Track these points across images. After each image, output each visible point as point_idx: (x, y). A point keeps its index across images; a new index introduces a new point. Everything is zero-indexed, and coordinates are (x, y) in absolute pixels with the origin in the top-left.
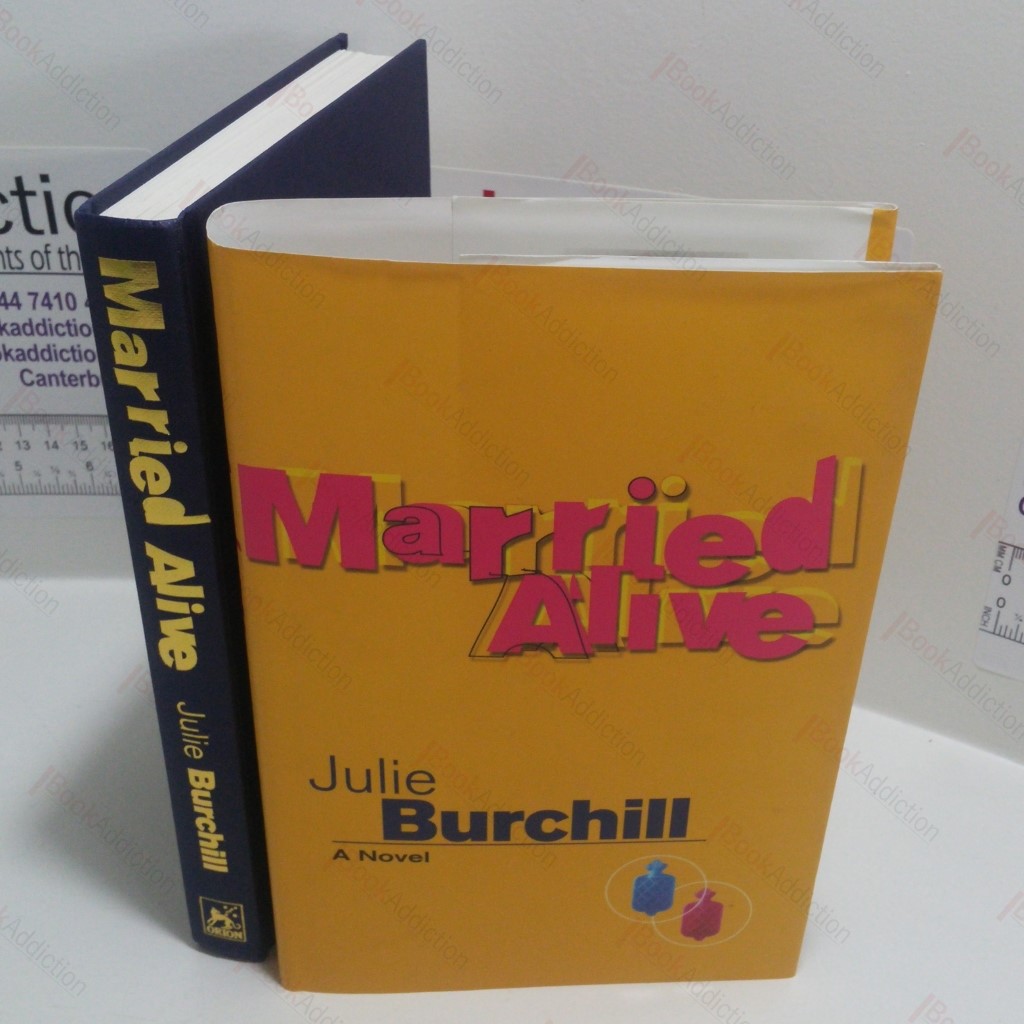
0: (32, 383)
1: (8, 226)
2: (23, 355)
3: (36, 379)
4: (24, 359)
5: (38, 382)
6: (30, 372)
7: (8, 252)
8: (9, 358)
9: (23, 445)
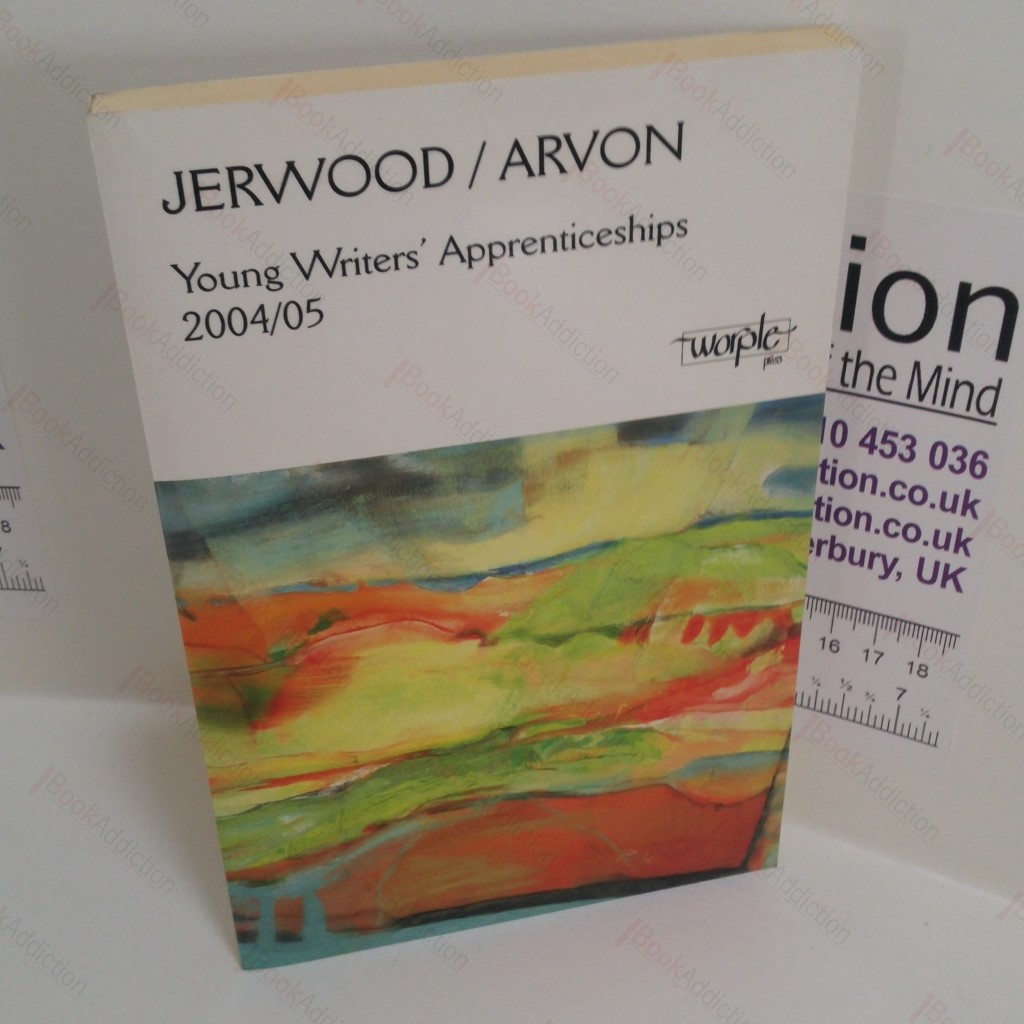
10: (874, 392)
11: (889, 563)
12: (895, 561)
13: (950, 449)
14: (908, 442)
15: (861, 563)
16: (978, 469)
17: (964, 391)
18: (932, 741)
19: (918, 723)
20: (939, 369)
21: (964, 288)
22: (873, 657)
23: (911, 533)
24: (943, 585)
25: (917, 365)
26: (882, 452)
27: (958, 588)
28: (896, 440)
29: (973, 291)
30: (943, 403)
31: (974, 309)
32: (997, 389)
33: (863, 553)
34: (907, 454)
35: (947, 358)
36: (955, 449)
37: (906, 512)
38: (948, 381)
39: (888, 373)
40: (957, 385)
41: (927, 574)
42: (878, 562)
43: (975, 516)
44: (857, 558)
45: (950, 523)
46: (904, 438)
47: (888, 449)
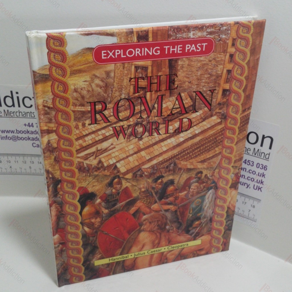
0: (35, 146)
1: (31, 106)
2: (33, 139)
3: (36, 146)
4: (34, 140)
5: (37, 146)
6: (35, 144)
7: (31, 113)
8: (30, 140)
9: (32, 162)
10: (246, 153)
11: (248, 185)
12: (249, 185)
13: (260, 164)
14: (252, 163)
15: (243, 185)
16: (265, 169)
17: (263, 154)
18: (255, 221)
19: (252, 217)
20: (258, 150)
21: (264, 136)
22: (244, 203)
23: (253, 180)
24: (258, 190)
25: (254, 149)
26: (247, 164)
27: (261, 191)
28: (250, 162)
29: (265, 136)
30: (259, 156)
31: (265, 140)
32: (269, 154)
33: (243, 183)
34: (252, 165)
35: (260, 148)
36: (261, 165)
37: (252, 176)
38: (260, 152)
39: (249, 149)
40: (262, 153)
41: (255, 188)
42: (246, 185)
43: (264, 177)
44: (242, 184)
45: (260, 178)
46: (252, 162)
47: (248, 163)
